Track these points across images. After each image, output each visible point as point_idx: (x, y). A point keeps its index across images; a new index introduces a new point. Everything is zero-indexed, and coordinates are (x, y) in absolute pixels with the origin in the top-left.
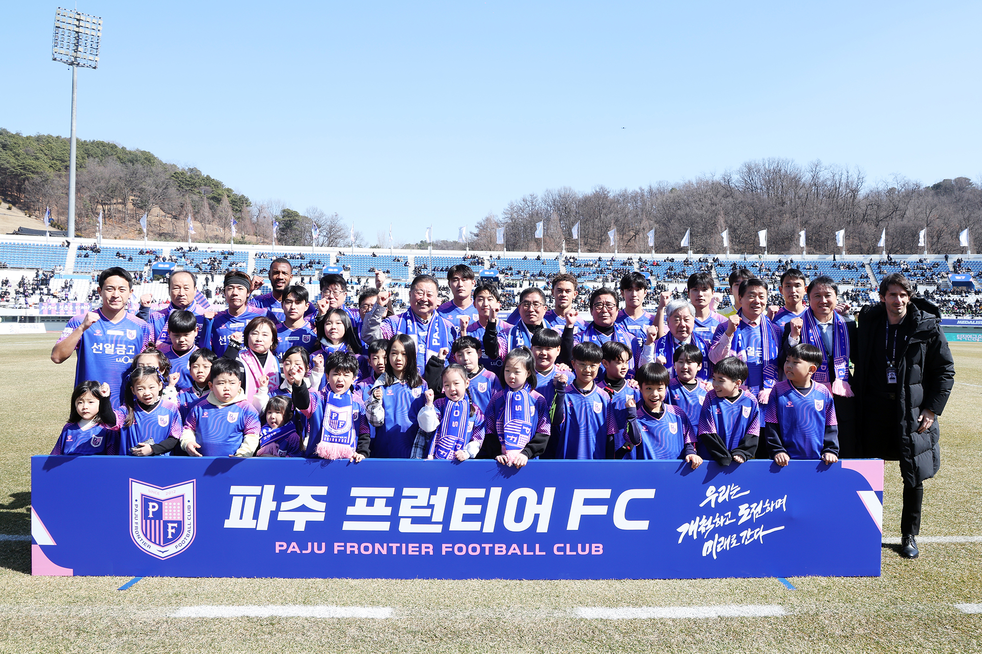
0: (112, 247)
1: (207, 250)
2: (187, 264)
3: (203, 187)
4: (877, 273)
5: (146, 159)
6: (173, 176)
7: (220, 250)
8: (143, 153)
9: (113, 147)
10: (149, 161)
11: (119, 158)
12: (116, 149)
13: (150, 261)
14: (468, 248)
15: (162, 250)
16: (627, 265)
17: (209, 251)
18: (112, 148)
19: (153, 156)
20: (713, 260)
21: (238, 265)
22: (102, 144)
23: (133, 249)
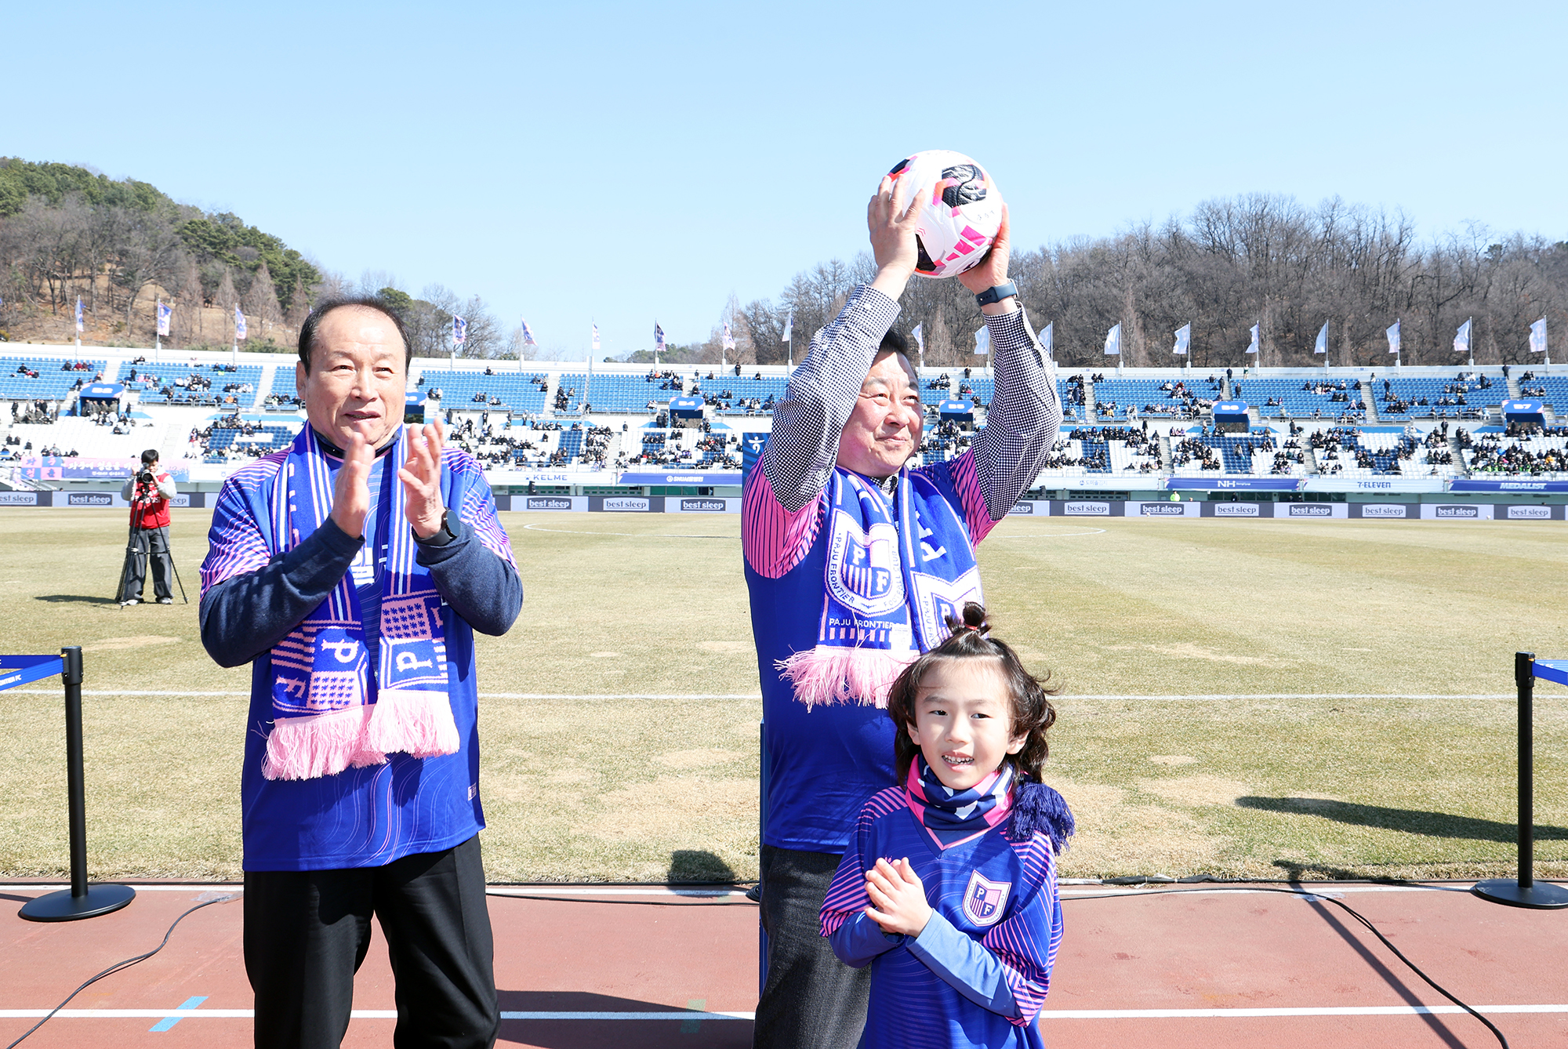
1: (189, 362)
2: (146, 389)
3: (241, 248)
4: (1380, 400)
5: (139, 196)
6: (186, 228)
7: (212, 363)
8: (139, 186)
9: (82, 175)
10: (145, 200)
11: (91, 195)
12: (87, 178)
13: (79, 383)
14: (657, 359)
15: (105, 362)
16: (938, 387)
17: (191, 365)
18: (79, 176)
19: (154, 191)
20: (1093, 378)
21: (240, 390)
22: (62, 169)
23: (52, 360)
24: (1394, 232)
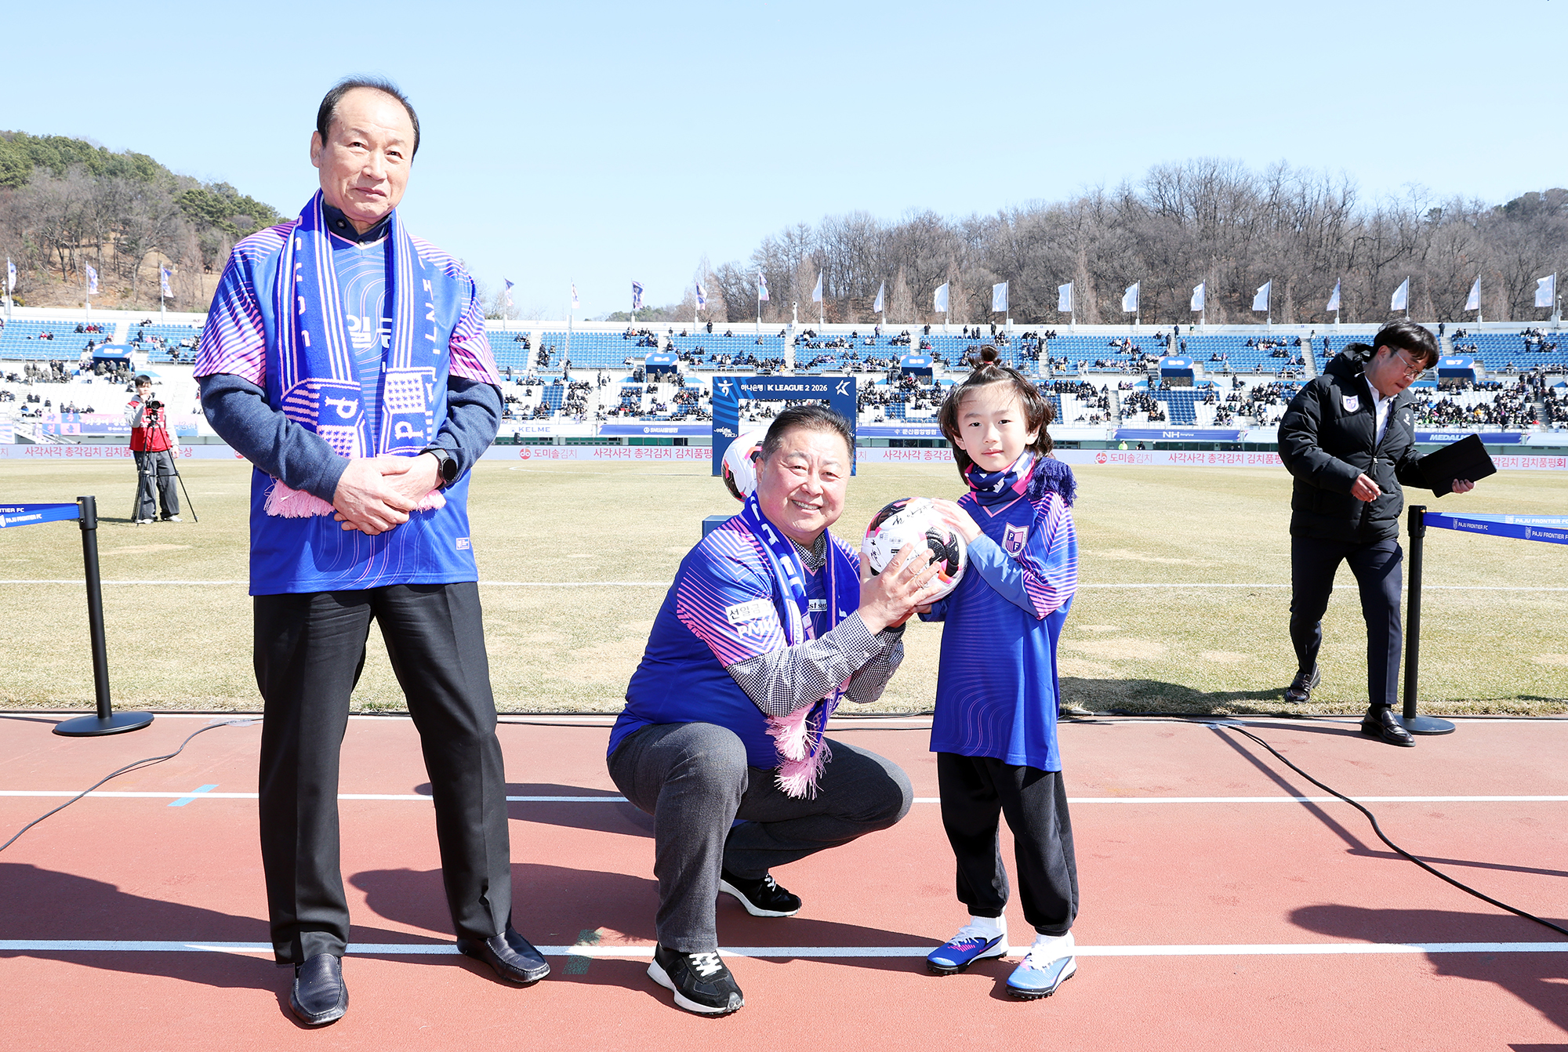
0: (29, 320)
1: (192, 324)
2: (154, 349)
3: (237, 216)
5: (138, 168)
6: (184, 198)
8: (138, 157)
9: (84, 147)
10: (144, 172)
11: (93, 167)
12: (88, 151)
13: (91, 344)
14: (633, 319)
15: (115, 324)
18: (81, 148)
19: (152, 163)
20: (1046, 335)
22: (64, 142)
23: (66, 323)
24: (1338, 195)
